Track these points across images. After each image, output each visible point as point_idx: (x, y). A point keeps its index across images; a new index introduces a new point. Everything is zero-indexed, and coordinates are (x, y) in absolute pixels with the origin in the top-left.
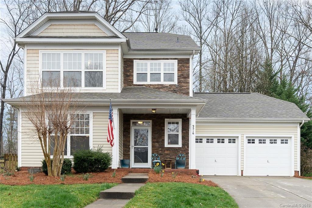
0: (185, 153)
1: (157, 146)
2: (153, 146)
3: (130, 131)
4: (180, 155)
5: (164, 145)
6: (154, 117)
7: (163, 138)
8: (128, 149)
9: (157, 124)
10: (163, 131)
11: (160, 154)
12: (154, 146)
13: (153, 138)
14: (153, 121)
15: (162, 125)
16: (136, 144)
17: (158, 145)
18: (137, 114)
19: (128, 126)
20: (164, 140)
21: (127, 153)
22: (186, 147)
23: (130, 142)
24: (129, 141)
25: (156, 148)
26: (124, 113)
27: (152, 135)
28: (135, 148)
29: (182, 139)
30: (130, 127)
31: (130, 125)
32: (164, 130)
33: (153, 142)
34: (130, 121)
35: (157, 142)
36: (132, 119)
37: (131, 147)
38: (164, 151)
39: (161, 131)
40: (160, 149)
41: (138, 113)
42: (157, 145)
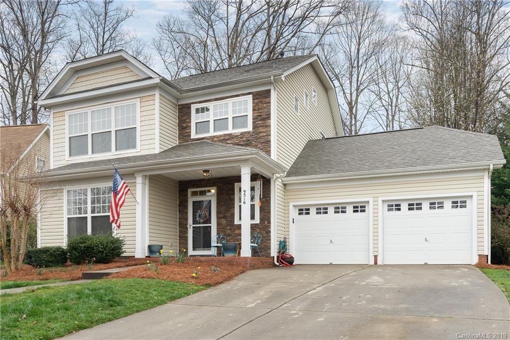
0: (264, 232)
1: (224, 223)
2: (219, 224)
3: (187, 204)
4: (256, 236)
5: (234, 221)
6: (219, 183)
7: (232, 212)
8: (185, 230)
9: (224, 192)
10: (233, 202)
11: (229, 235)
12: (220, 224)
13: (218, 213)
14: (218, 188)
15: (231, 192)
16: (195, 222)
17: (225, 222)
18: (196, 180)
19: (185, 197)
20: (233, 215)
21: (184, 236)
22: (266, 223)
23: (187, 220)
24: (187, 219)
25: (222, 227)
26: (179, 179)
27: (217, 208)
28: (193, 227)
29: (260, 212)
30: (187, 198)
31: (187, 196)
32: (234, 200)
33: (218, 218)
34: (187, 191)
35: (224, 217)
36: (190, 188)
37: (188, 226)
38: (235, 230)
39: (229, 201)
40: (229, 228)
41: (198, 178)
42: (224, 221)
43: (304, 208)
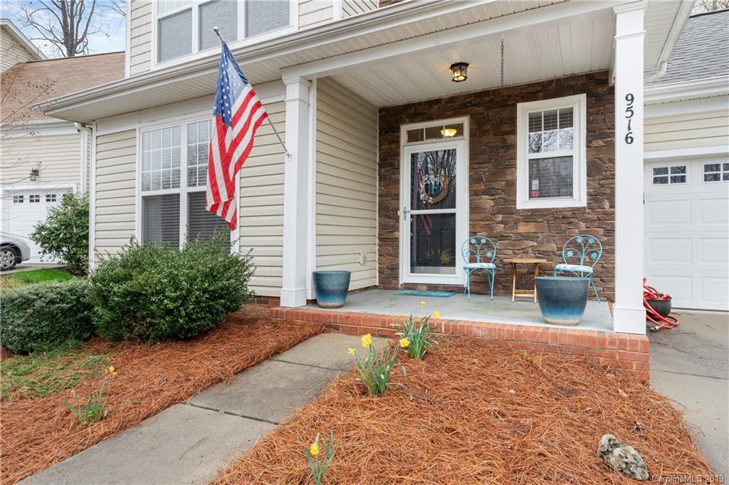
0: (601, 231)
1: (487, 206)
2: (474, 209)
3: (399, 161)
4: (580, 240)
5: (515, 201)
6: (476, 105)
7: (509, 178)
8: (392, 222)
9: (489, 127)
10: (512, 151)
11: (501, 237)
12: (479, 208)
13: (474, 180)
14: (472, 118)
15: (506, 128)
16: (416, 203)
17: (492, 203)
18: (420, 104)
19: (393, 146)
20: (512, 185)
21: (390, 236)
22: (607, 204)
23: (398, 199)
24: (396, 197)
25: (483, 215)
26: (381, 105)
27: (471, 168)
28: (412, 216)
29: (588, 175)
30: (398, 147)
31: (397, 141)
32: (514, 146)
33: (474, 193)
34: (398, 130)
35: (489, 192)
36: (404, 123)
37: (401, 213)
38: (516, 223)
39: (501, 151)
40: (500, 218)
41: (424, 99)
42: (487, 202)
43: (669, 166)
